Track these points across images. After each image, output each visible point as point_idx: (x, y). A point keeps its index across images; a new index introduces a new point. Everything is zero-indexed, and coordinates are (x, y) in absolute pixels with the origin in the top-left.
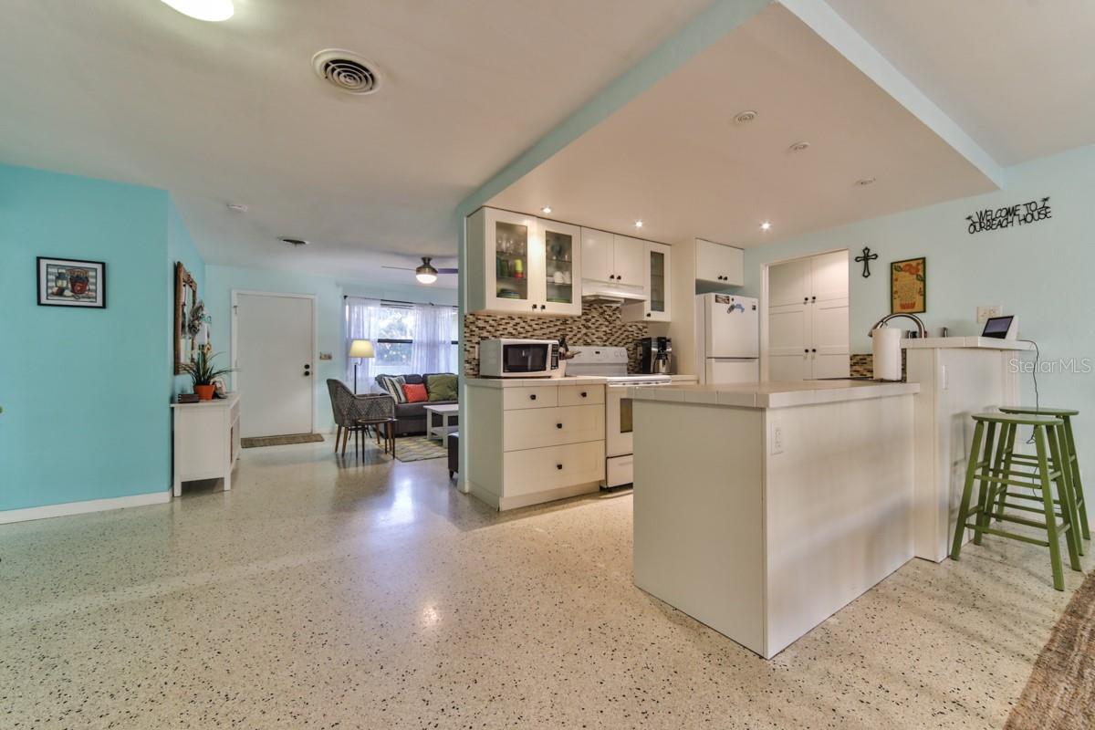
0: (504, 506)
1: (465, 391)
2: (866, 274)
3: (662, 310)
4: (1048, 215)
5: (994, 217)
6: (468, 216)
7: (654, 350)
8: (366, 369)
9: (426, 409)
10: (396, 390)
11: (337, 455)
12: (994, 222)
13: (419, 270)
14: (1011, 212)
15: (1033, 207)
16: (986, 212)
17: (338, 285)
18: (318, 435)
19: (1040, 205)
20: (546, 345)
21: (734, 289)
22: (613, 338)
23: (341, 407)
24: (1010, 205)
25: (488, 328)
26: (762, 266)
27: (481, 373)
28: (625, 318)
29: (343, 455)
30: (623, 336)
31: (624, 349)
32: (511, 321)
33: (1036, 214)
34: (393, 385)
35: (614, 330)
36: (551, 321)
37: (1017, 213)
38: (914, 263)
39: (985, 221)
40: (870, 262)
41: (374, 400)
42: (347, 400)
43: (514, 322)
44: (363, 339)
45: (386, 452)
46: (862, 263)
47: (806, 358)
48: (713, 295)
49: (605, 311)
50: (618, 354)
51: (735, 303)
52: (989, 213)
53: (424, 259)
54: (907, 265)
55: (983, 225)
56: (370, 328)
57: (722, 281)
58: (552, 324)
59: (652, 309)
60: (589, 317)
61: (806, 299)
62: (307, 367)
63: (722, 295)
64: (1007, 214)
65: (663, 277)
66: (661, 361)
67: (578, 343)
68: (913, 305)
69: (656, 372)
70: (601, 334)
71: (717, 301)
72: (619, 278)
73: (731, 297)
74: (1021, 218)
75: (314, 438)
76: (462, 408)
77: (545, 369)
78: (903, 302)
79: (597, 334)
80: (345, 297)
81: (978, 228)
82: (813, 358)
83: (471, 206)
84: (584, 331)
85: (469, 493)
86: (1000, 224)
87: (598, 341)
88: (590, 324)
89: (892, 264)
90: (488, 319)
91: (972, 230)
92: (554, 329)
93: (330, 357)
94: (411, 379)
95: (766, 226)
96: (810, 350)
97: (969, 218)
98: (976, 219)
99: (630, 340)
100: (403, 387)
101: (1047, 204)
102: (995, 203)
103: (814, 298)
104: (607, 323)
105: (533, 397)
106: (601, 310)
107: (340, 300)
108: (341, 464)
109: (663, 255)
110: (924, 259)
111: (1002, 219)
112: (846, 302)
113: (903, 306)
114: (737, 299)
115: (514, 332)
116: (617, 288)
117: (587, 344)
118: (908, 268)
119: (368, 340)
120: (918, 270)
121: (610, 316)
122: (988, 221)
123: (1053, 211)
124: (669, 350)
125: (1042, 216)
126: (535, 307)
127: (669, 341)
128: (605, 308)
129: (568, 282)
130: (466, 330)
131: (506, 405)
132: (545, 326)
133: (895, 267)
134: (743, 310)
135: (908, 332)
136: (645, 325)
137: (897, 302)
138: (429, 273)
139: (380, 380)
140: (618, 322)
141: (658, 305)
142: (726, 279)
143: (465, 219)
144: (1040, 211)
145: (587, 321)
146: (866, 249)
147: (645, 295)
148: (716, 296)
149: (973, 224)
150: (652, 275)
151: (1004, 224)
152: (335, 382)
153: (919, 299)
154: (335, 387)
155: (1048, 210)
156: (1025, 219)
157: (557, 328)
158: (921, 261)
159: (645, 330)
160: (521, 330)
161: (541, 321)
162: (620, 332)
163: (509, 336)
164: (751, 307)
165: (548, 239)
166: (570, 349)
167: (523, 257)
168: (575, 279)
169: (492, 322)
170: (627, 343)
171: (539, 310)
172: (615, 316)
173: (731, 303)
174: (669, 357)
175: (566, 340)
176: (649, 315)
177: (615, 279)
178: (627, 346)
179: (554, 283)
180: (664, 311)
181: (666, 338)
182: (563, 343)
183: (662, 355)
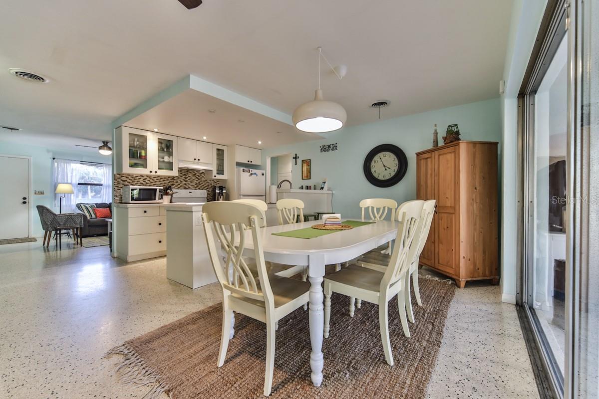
0: (129, 260)
1: (115, 210)
2: (296, 164)
6: (116, 128)
7: (217, 191)
8: (69, 199)
9: (107, 222)
10: (89, 211)
11: (44, 248)
13: (100, 148)
17: (48, 151)
18: (33, 238)
20: (156, 189)
21: (255, 167)
22: (200, 186)
23: (46, 220)
25: (128, 180)
26: (267, 157)
27: (123, 201)
28: (206, 177)
29: (48, 246)
30: (206, 185)
31: (205, 191)
32: (141, 178)
34: (87, 208)
35: (201, 182)
36: (165, 178)
41: (70, 217)
42: (50, 217)
43: (144, 178)
44: (67, 183)
45: (77, 244)
50: (203, 193)
51: (253, 172)
53: (104, 142)
54: (306, 161)
56: (72, 176)
57: (250, 163)
58: (166, 179)
59: (218, 174)
60: (187, 176)
62: (25, 198)
63: (247, 169)
65: (223, 160)
66: (219, 197)
67: (181, 188)
69: (219, 200)
70: (194, 184)
72: (199, 160)
73: (251, 170)
75: (29, 240)
76: (113, 220)
77: (155, 199)
78: (305, 175)
79: (191, 184)
80: (54, 159)
83: (117, 125)
84: (184, 182)
85: (117, 257)
87: (191, 187)
88: (187, 179)
89: (302, 160)
92: (167, 182)
93: (42, 193)
94: (99, 206)
95: (260, 142)
97: (320, 147)
99: (209, 187)
100: (94, 210)
101: (337, 145)
104: (197, 179)
105: (145, 212)
106: (194, 174)
107: (50, 160)
108: (46, 250)
110: (310, 160)
112: (291, 174)
113: (305, 177)
114: (254, 171)
115: (144, 183)
116: (198, 164)
117: (185, 188)
118: (306, 163)
119: (71, 184)
120: (309, 163)
121: (199, 176)
123: (338, 148)
124: (224, 191)
126: (151, 172)
127: (224, 188)
128: (196, 173)
129: (171, 161)
130: (115, 181)
131: (130, 215)
132: (162, 180)
133: (303, 162)
134: (257, 175)
136: (216, 180)
137: (303, 175)
138: (107, 150)
139: (79, 206)
140: (203, 179)
141: (220, 171)
142: (251, 162)
143: (115, 129)
145: (186, 178)
146: (296, 154)
147: (214, 168)
148: (243, 170)
150: (217, 159)
152: (42, 207)
153: (309, 175)
154: (42, 210)
157: (170, 182)
160: (148, 182)
161: (159, 178)
162: (204, 183)
163: (141, 185)
164: (261, 174)
165: (160, 142)
166: (174, 190)
167: (145, 149)
168: (174, 160)
169: (130, 178)
170: (207, 188)
171: (153, 173)
172: (201, 177)
173: (251, 172)
174: (224, 195)
175: (173, 186)
176: (215, 176)
177: (197, 160)
178: (208, 190)
179: (164, 161)
180: (223, 174)
181: (224, 186)
182: (170, 188)
183: (221, 194)
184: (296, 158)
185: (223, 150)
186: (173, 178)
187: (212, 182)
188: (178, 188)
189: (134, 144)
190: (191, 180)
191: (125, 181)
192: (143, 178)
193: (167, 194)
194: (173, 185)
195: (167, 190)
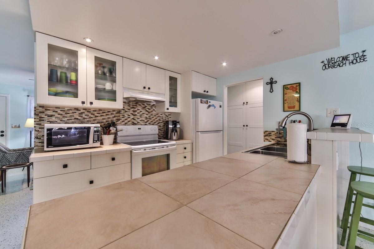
2: (271, 91)
3: (176, 106)
4: (365, 60)
5: (335, 61)
7: (170, 126)
12: (336, 64)
14: (345, 58)
15: (357, 55)
16: (331, 59)
19: (361, 54)
21: (212, 97)
22: (151, 120)
24: (344, 55)
25: (56, 115)
26: (224, 86)
28: (157, 110)
30: (157, 120)
31: (157, 126)
32: (77, 112)
33: (358, 59)
35: (151, 116)
37: (348, 59)
38: (295, 86)
39: (331, 64)
40: (273, 85)
43: (80, 112)
46: (270, 85)
47: (243, 129)
48: (199, 99)
49: (146, 106)
50: (153, 129)
51: (211, 104)
52: (333, 59)
54: (291, 86)
55: (330, 65)
57: (206, 93)
58: (110, 113)
59: (170, 106)
60: (136, 109)
61: (244, 103)
62: (2, 132)
63: (204, 100)
64: (343, 59)
65: (177, 90)
66: (173, 133)
67: (128, 124)
68: (294, 107)
69: (171, 139)
70: (144, 119)
71: (201, 102)
72: (149, 88)
73: (209, 101)
74: (351, 61)
77: (88, 143)
78: (289, 105)
79: (141, 119)
80: (28, 96)
81: (327, 67)
82: (246, 129)
84: (132, 117)
86: (339, 65)
87: (141, 123)
88: (136, 113)
89: (284, 86)
90: (56, 110)
91: (324, 68)
92: (111, 116)
95: (224, 64)
96: (245, 125)
97: (323, 62)
98: (326, 62)
99: (161, 121)
101: (365, 54)
102: (336, 54)
103: (247, 103)
104: (147, 113)
105: (65, 166)
106: (143, 106)
109: (176, 78)
110: (300, 83)
111: (340, 62)
112: (262, 105)
113: (289, 108)
114: (212, 102)
115: (79, 118)
116: (148, 94)
117: (134, 124)
118: (291, 88)
120: (296, 89)
121: (149, 109)
122: (333, 63)
123: (368, 58)
124: (178, 126)
125: (362, 60)
126: (83, 103)
128: (146, 105)
129: (114, 89)
132: (104, 114)
133: (285, 87)
134: (215, 107)
135: (292, 120)
136: (169, 114)
137: (286, 105)
140: (154, 112)
141: (173, 103)
142: (207, 92)
144: (361, 58)
145: (135, 111)
146: (272, 78)
147: (166, 99)
148: (201, 100)
149: (325, 65)
150: (170, 88)
151: (341, 65)
153: (297, 104)
155: (365, 57)
156: (352, 62)
157: (113, 116)
158: (298, 85)
159: (170, 116)
161: (101, 112)
162: (155, 117)
163: (76, 121)
164: (219, 106)
165: (99, 62)
166: (119, 127)
167: (76, 71)
168: (118, 87)
169: (59, 112)
170: (159, 123)
171: (87, 105)
172: (152, 109)
173: (209, 104)
174: (178, 130)
175: (119, 122)
176: (168, 109)
177: (147, 89)
178: (159, 124)
179: (105, 89)
180: (177, 107)
181: (177, 121)
182: (114, 124)
183: (174, 130)
184: (271, 82)
185: (176, 79)
186: (119, 112)
187: (163, 115)
188: (126, 124)
189: (63, 64)
190: (141, 114)
191: (52, 116)
192: (78, 112)
193: (108, 133)
194: (118, 120)
195: (109, 128)
